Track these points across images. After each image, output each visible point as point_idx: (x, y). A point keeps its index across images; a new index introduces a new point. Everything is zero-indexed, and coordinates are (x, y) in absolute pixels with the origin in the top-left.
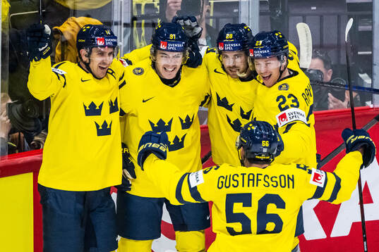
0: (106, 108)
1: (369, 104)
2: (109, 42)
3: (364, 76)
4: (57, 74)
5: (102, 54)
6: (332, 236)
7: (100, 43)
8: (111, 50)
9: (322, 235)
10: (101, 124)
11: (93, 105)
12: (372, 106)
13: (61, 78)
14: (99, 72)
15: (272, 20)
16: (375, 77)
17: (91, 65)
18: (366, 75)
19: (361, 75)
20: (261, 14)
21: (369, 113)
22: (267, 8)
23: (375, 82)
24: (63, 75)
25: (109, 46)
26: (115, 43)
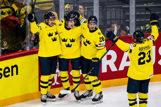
0: (54, 34)
1: (129, 34)
2: (53, 17)
3: (127, 27)
4: (38, 26)
5: (52, 20)
6: (119, 70)
7: (51, 17)
8: (54, 19)
9: (116, 70)
10: (53, 38)
11: (50, 34)
12: (129, 35)
13: (39, 27)
14: (51, 25)
15: (102, 12)
16: (130, 27)
17: (49, 23)
18: (128, 27)
19: (126, 27)
20: (99, 10)
21: (129, 37)
22: (101, 9)
23: (130, 29)
24: (40, 27)
25: (53, 18)
26: (55, 17)
